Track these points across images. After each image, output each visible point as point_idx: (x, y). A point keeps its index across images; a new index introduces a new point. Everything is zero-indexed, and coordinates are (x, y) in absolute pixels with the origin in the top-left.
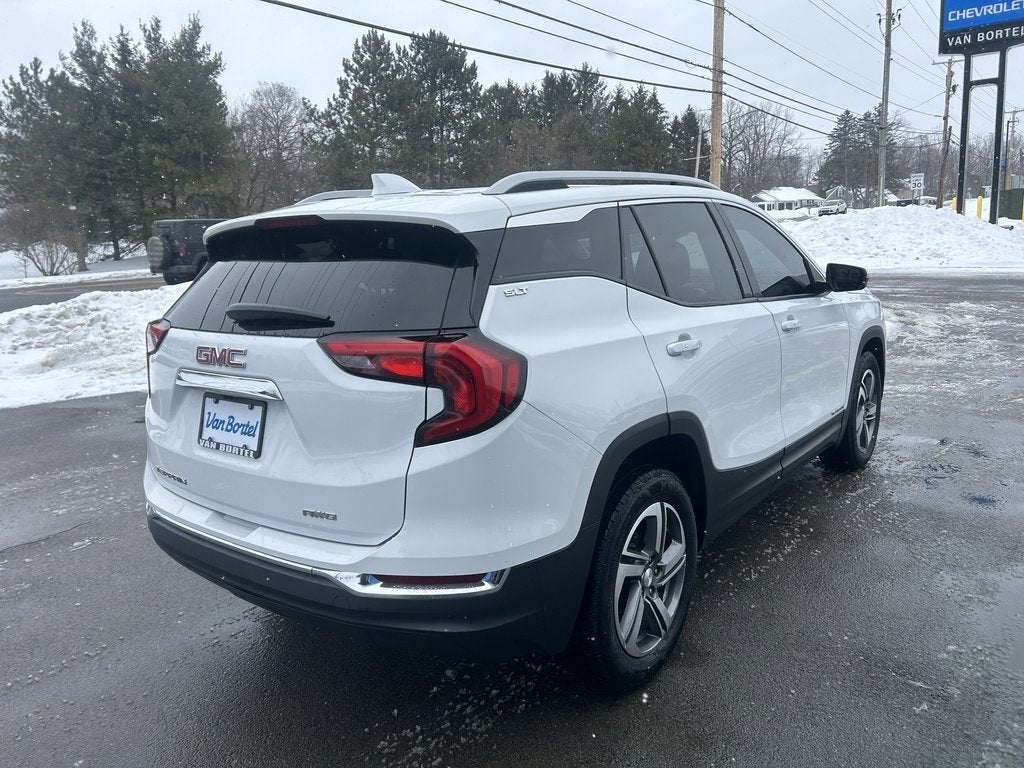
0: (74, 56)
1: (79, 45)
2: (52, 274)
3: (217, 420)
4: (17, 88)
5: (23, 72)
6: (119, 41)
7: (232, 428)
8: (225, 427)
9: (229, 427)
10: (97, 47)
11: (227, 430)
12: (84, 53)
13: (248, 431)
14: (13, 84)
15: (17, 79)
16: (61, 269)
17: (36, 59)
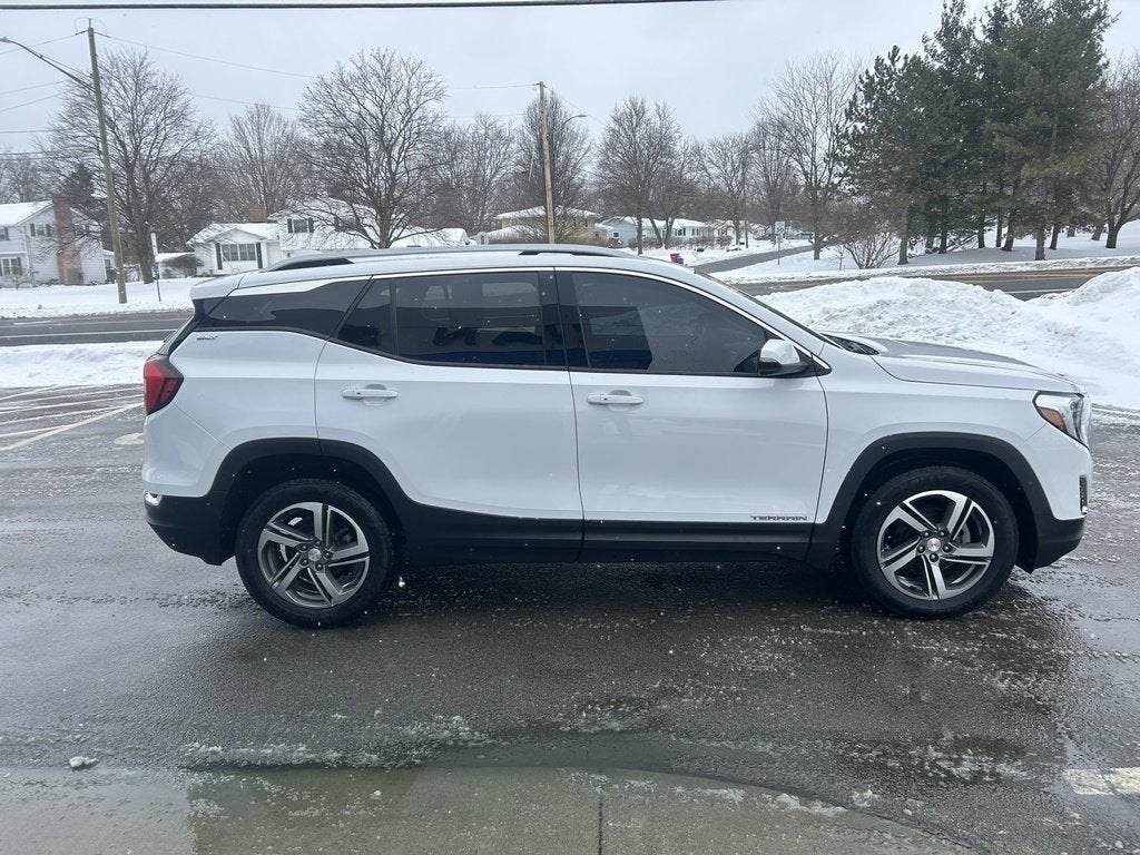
0: (939, 37)
1: (945, 24)
2: (867, 267)
4: (871, 79)
5: (879, 62)
6: (995, 9)
10: (964, 22)
12: (949, 30)
14: (868, 77)
15: (872, 72)
16: (875, 263)
17: (895, 48)
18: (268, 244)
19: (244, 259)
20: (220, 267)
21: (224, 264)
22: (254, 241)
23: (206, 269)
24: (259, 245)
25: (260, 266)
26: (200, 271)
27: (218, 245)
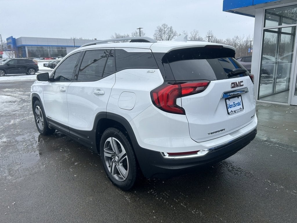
3: (231, 105)
7: (235, 105)
8: (233, 106)
9: (234, 106)
11: (234, 107)
13: (239, 104)
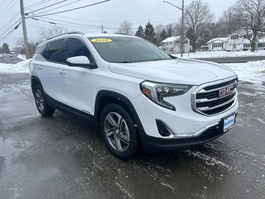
18: (225, 43)
19: (219, 47)
20: (213, 49)
21: (214, 48)
22: (222, 42)
23: (209, 49)
24: (223, 43)
25: (222, 48)
26: (208, 50)
27: (213, 44)
